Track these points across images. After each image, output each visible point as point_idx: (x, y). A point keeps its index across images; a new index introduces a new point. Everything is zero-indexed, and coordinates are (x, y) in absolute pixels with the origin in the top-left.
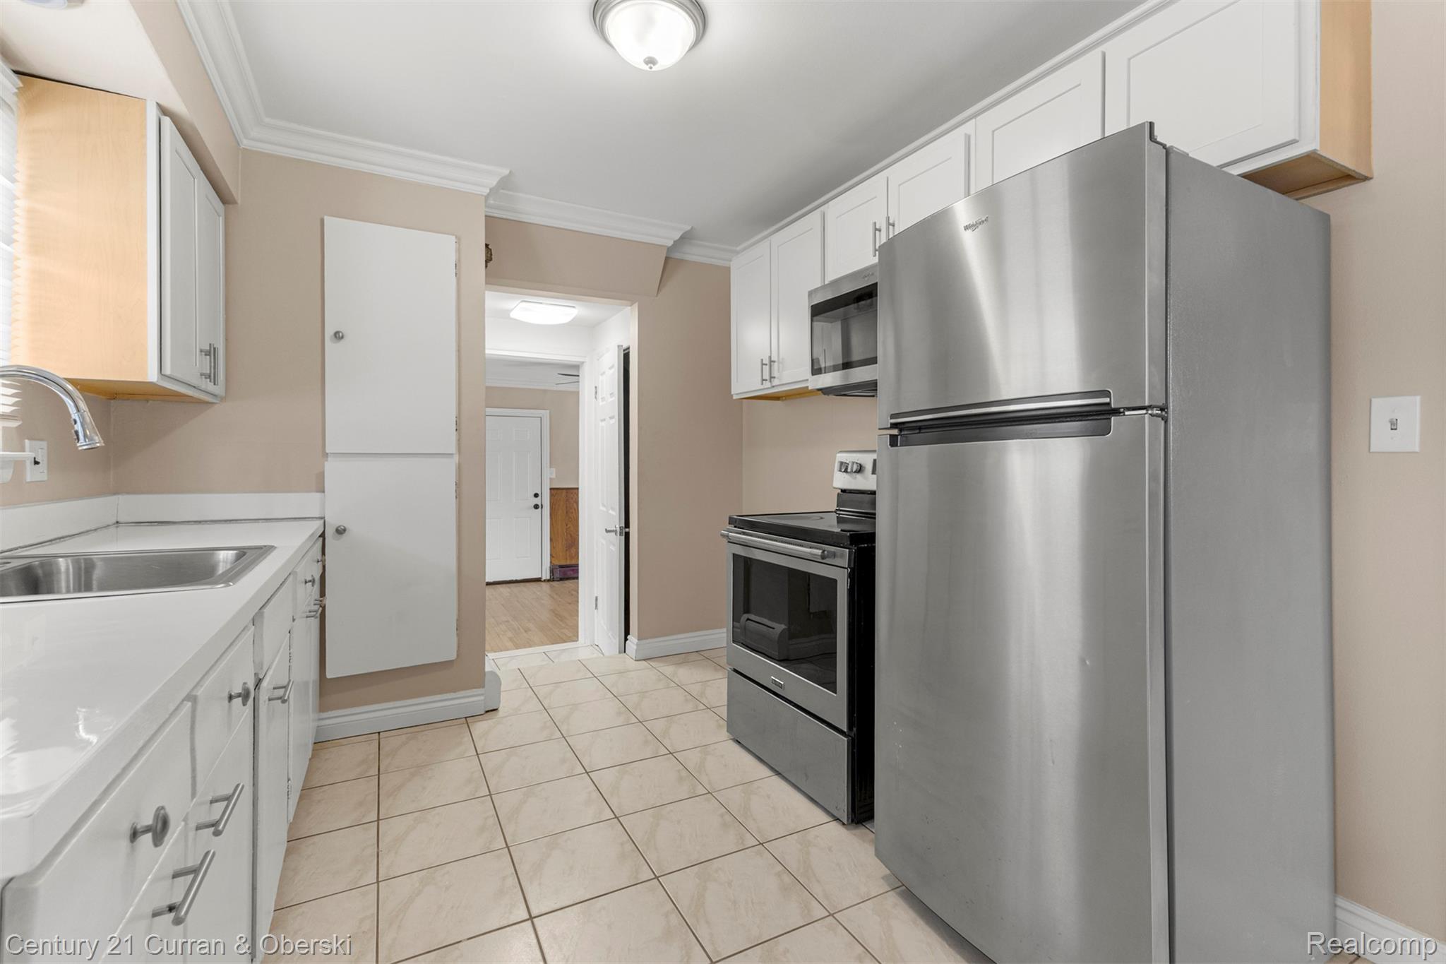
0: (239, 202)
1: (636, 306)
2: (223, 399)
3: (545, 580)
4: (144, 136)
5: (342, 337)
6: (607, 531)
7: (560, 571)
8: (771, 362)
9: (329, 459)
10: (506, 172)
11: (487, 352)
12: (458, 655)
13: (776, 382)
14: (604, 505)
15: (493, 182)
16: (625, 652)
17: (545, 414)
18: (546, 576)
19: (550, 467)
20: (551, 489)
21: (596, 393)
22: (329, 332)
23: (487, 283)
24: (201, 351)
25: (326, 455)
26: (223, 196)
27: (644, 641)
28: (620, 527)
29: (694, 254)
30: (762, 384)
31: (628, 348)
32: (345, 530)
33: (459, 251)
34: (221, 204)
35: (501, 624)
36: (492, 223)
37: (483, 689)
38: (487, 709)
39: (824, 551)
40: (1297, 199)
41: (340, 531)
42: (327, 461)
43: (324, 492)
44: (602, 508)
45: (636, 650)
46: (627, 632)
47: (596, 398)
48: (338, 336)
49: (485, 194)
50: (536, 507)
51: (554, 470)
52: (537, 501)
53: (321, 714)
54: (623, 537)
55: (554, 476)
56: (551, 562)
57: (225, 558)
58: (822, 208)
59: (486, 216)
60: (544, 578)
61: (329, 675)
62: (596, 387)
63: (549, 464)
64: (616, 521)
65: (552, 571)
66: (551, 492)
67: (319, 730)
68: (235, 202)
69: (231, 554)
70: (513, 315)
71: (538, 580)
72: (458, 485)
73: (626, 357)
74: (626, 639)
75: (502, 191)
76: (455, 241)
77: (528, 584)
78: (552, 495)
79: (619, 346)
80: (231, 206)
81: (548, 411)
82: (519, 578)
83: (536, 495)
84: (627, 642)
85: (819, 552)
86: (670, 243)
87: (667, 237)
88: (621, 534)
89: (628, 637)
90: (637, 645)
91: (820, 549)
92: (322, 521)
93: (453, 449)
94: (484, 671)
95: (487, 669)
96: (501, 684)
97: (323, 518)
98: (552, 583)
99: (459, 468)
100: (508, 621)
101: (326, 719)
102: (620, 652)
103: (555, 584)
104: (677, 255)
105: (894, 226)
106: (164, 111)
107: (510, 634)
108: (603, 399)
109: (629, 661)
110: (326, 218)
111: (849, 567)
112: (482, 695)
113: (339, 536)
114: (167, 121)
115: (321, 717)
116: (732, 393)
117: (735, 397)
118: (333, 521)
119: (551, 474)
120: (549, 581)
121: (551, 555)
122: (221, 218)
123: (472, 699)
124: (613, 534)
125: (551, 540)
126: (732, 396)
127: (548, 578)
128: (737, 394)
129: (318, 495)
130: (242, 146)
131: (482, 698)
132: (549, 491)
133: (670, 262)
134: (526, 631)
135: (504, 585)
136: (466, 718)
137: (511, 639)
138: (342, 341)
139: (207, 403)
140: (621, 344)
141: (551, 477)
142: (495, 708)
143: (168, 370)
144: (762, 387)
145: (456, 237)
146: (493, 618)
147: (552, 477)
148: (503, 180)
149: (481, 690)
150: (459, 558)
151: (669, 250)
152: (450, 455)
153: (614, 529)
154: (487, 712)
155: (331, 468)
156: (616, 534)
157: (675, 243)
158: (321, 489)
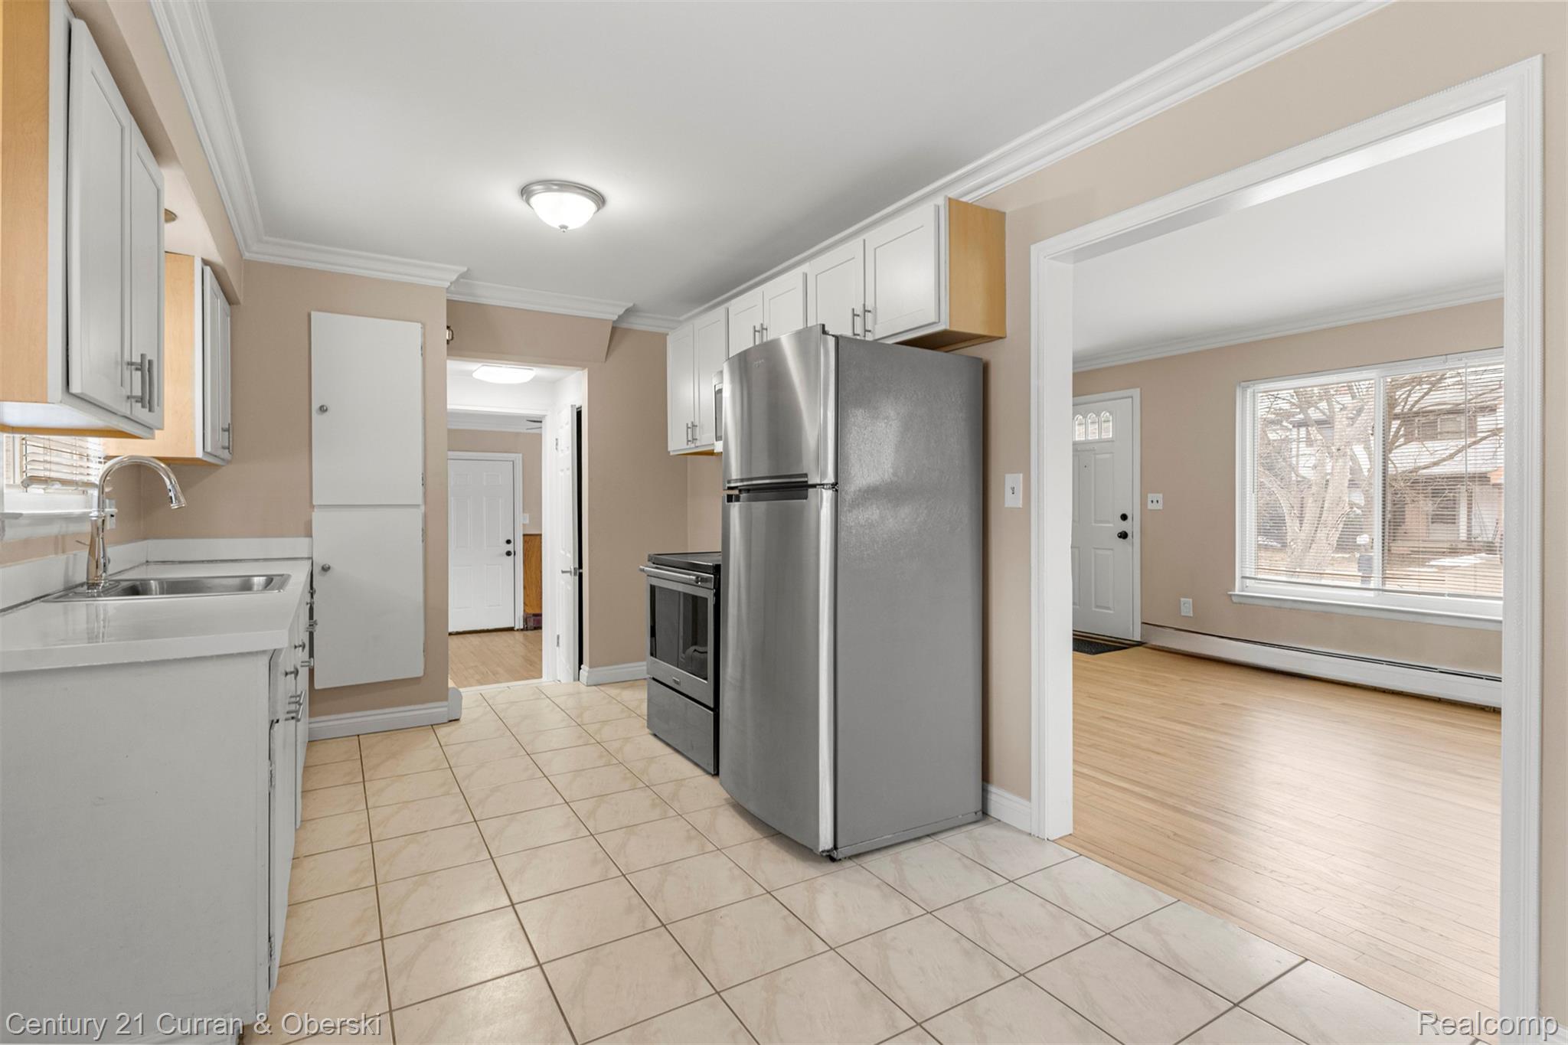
0: (241, 301)
1: (586, 371)
2: (228, 462)
3: (518, 630)
4: (192, 282)
5: (327, 410)
6: (563, 572)
7: (534, 620)
8: (694, 426)
9: (315, 510)
10: (465, 269)
11: (449, 407)
12: (424, 673)
13: (698, 444)
14: (564, 550)
15: (454, 276)
16: (579, 680)
17: (518, 457)
18: (520, 625)
19: (524, 512)
20: (524, 535)
21: (557, 444)
22: (315, 406)
23: (448, 355)
24: (222, 429)
25: (312, 506)
26: (230, 299)
27: (595, 669)
28: (575, 569)
29: (639, 324)
30: (688, 444)
31: (581, 407)
32: (329, 568)
33: (424, 335)
34: (228, 306)
36: (454, 308)
37: (447, 702)
38: (451, 719)
39: (697, 578)
40: (947, 352)
41: (325, 569)
43: (311, 536)
44: (563, 552)
45: (588, 677)
46: (581, 662)
47: (557, 449)
48: (323, 409)
49: (447, 286)
50: (508, 554)
51: (527, 515)
52: (510, 547)
53: (312, 717)
54: (577, 578)
55: (527, 522)
56: (524, 611)
57: (258, 581)
58: (726, 305)
59: (448, 300)
60: (517, 628)
61: (317, 686)
62: (557, 439)
63: (521, 510)
64: (571, 563)
65: (526, 620)
66: (524, 539)
67: (311, 731)
68: (238, 303)
69: (262, 579)
70: (476, 375)
71: (511, 629)
72: (424, 531)
73: (579, 414)
74: (580, 669)
75: (462, 280)
76: (421, 325)
77: (499, 633)
78: (525, 542)
79: (572, 406)
80: (235, 306)
81: (521, 455)
82: (491, 627)
83: (508, 542)
84: (581, 671)
85: (694, 578)
86: (615, 318)
87: (612, 314)
88: (575, 574)
89: (582, 666)
90: (589, 672)
91: (694, 575)
92: (311, 561)
93: (418, 501)
94: (447, 688)
95: (450, 686)
96: (462, 698)
97: (311, 558)
98: (525, 632)
99: (425, 517)
100: (476, 666)
102: (574, 680)
103: (529, 633)
104: (624, 325)
105: (766, 329)
106: (205, 262)
108: (562, 450)
109: (582, 686)
110: (314, 314)
111: (714, 588)
112: (446, 706)
113: (325, 573)
114: (208, 269)
115: (312, 721)
116: (669, 449)
117: (671, 454)
118: (320, 560)
119: (524, 519)
120: (522, 630)
121: (524, 603)
122: (228, 316)
123: (436, 710)
124: (569, 574)
125: (525, 588)
126: (669, 452)
127: (522, 627)
128: (674, 451)
129: (307, 540)
130: (246, 260)
131: (446, 709)
132: (522, 538)
133: (617, 332)
134: (494, 674)
135: (474, 635)
136: (432, 725)
138: (327, 413)
140: (573, 404)
141: (523, 522)
142: (457, 718)
143: (209, 449)
144: (688, 447)
145: (422, 322)
147: (525, 523)
148: (463, 276)
149: (445, 703)
150: (425, 592)
151: (614, 322)
152: (418, 506)
153: (569, 570)
154: (450, 721)
155: (317, 517)
156: (571, 574)
157: (619, 317)
158: (309, 535)
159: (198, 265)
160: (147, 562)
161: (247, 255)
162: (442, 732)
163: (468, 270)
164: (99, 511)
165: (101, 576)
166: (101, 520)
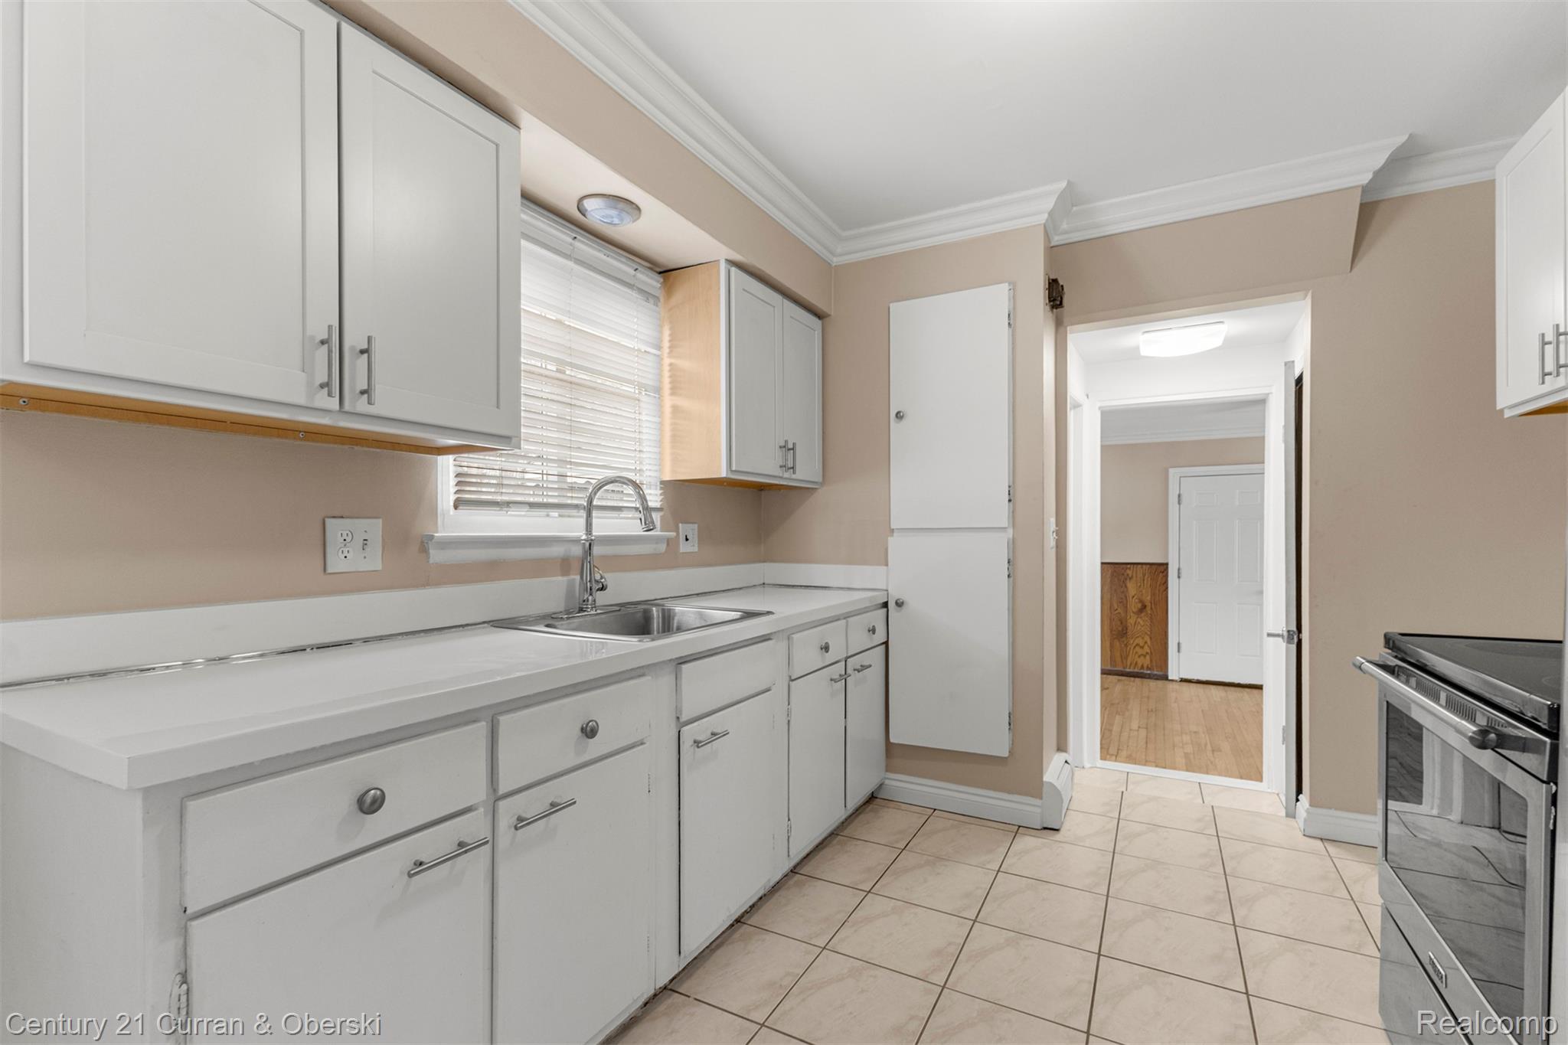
0: (832, 314)
1: (1308, 301)
2: (823, 484)
4: (719, 289)
6: (1271, 635)
8: (1559, 335)
9: (895, 534)
15: (1049, 204)
16: (1294, 817)
22: (893, 415)
24: (781, 447)
25: (890, 531)
27: (1318, 809)
28: (1288, 631)
29: (1428, 180)
30: (1543, 383)
32: (903, 603)
33: (1013, 298)
34: (817, 320)
35: (1186, 734)
37: (1041, 801)
38: (1045, 826)
41: (899, 605)
42: (893, 536)
45: (1307, 820)
46: (1299, 791)
48: (901, 415)
49: (1041, 223)
53: (888, 773)
54: (1294, 647)
59: (1046, 247)
61: (893, 739)
64: (1283, 622)
67: (878, 785)
68: (828, 316)
72: (1011, 563)
73: (1299, 381)
74: (1298, 800)
76: (1008, 288)
79: (1286, 364)
80: (827, 319)
82: (1242, 682)
84: (1299, 804)
86: (1368, 180)
87: (1359, 173)
88: (1292, 643)
89: (1301, 796)
90: (1309, 811)
92: (886, 592)
93: (1004, 522)
94: (1042, 781)
95: (1046, 778)
97: (886, 589)
99: (1013, 545)
101: (895, 780)
104: (1396, 192)
107: (1189, 749)
109: (1296, 832)
110: (891, 305)
112: (1039, 807)
113: (899, 608)
115: (887, 776)
117: (1505, 413)
118: (895, 594)
122: (816, 332)
123: (1024, 807)
126: (1500, 414)
128: (1509, 409)
129: (885, 567)
130: (834, 265)
131: (1038, 810)
136: (1018, 828)
137: (1186, 755)
138: (904, 419)
139: (812, 489)
142: (1055, 826)
144: (1545, 390)
145: (1010, 284)
146: (1181, 724)
148: (1062, 197)
149: (1037, 802)
150: (1013, 645)
151: (1365, 189)
152: (1004, 529)
153: (1281, 632)
154: (1045, 828)
155: (893, 542)
156: (1283, 638)
157: (1377, 174)
158: (887, 565)
159: (723, 265)
160: (764, 584)
161: (836, 261)
162: (1026, 842)
163: (1069, 183)
164: (587, 534)
165: (588, 600)
166: (587, 544)
